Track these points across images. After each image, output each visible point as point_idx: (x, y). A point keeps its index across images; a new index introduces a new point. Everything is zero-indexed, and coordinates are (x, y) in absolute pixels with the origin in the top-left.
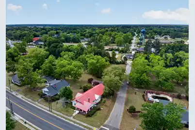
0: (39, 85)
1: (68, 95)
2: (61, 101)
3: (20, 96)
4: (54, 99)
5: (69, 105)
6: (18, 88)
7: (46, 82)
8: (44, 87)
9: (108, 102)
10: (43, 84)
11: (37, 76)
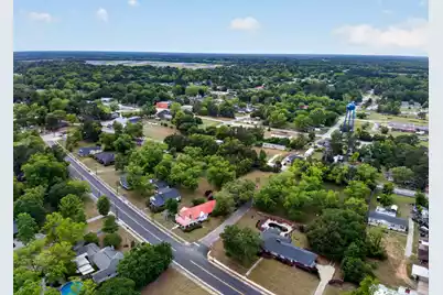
0: (148, 191)
1: (174, 208)
2: (165, 213)
3: (126, 202)
4: (160, 210)
5: (172, 218)
6: (125, 192)
7: (157, 188)
8: (153, 194)
9: (213, 221)
10: (153, 191)
11: (149, 181)
